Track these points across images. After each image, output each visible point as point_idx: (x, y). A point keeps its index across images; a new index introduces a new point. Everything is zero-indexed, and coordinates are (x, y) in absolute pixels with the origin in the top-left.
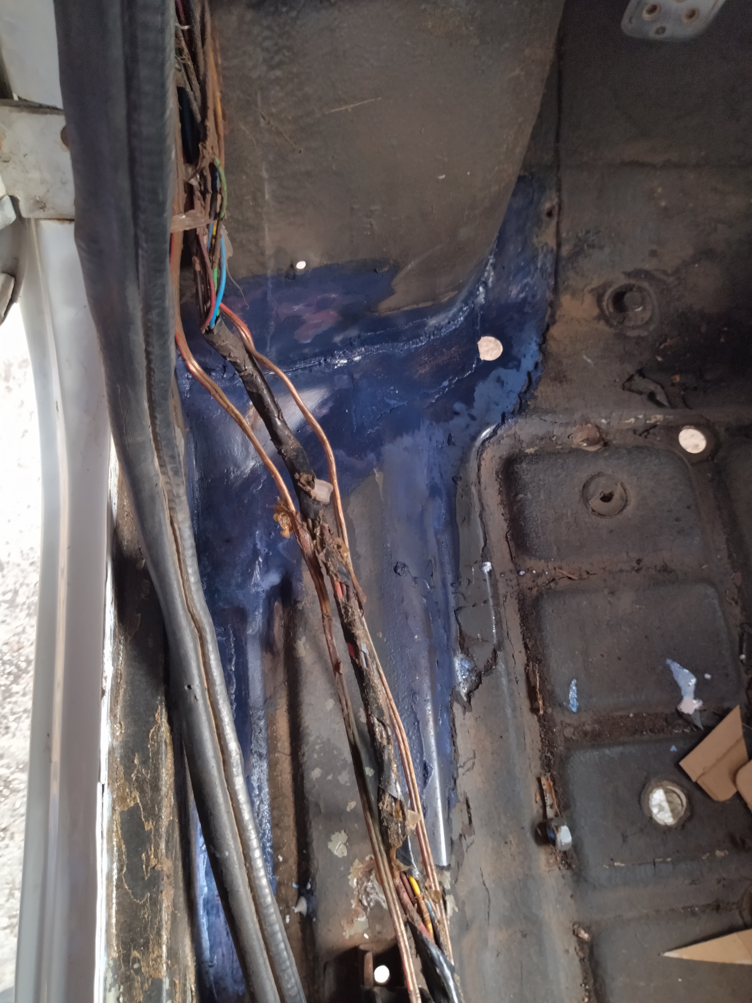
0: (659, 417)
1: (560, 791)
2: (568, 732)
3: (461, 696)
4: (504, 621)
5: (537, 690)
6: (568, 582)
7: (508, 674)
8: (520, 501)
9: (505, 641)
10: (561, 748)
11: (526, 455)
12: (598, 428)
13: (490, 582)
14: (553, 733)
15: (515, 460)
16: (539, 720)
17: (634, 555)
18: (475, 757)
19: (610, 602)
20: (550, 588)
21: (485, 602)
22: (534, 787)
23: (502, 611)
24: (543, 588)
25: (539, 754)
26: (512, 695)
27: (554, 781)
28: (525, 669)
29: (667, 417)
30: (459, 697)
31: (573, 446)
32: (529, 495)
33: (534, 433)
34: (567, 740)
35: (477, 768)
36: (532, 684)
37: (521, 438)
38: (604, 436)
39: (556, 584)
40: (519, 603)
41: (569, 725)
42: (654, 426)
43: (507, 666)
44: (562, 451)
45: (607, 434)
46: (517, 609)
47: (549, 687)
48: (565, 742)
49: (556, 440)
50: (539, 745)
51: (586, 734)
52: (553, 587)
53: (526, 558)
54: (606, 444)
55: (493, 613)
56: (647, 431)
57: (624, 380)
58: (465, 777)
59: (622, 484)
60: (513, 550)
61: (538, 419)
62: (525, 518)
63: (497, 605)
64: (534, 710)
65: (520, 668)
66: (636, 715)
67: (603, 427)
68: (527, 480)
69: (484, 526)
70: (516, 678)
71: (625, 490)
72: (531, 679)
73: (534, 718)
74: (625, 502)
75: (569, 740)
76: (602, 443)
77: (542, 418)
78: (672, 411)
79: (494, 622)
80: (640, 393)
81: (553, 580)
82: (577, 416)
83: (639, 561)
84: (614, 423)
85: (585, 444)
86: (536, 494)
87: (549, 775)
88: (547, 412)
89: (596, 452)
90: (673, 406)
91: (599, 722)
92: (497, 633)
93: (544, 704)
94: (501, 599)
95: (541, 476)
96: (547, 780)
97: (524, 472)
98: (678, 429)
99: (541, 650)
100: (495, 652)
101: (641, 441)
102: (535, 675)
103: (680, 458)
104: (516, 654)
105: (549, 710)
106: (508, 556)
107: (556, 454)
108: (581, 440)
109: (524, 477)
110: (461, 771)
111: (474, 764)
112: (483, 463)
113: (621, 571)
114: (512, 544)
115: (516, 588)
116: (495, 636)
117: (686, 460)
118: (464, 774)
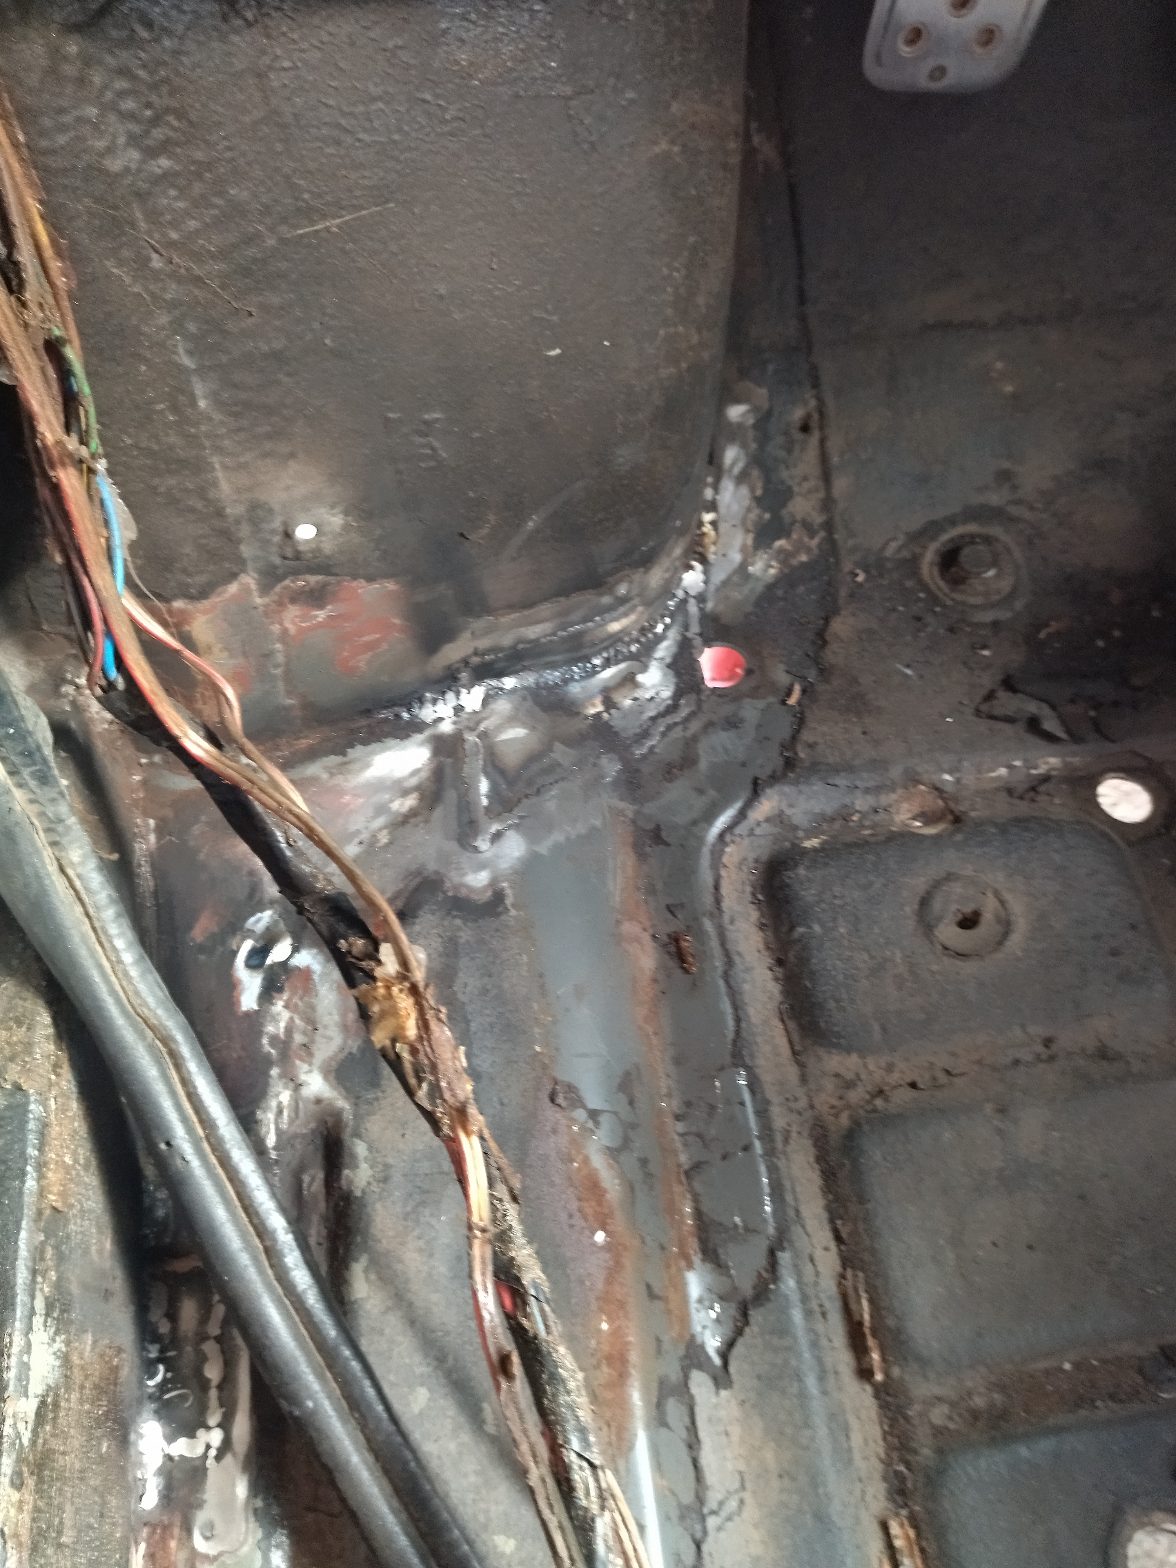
0: (1054, 761)
1: (931, 1549)
2: (938, 1415)
3: (706, 1354)
4: (787, 1184)
5: (867, 1331)
6: (910, 1094)
7: (805, 1299)
8: (799, 941)
9: (793, 1228)
10: (926, 1452)
11: (804, 852)
12: (938, 790)
13: (754, 1107)
14: (907, 1419)
15: (784, 862)
16: (877, 1395)
17: (1038, 1030)
18: (743, 1487)
19: (1000, 1132)
20: (875, 1111)
21: (747, 1148)
22: (875, 1546)
23: (781, 1164)
24: (861, 1112)
25: (880, 1466)
26: (814, 1344)
27: (916, 1527)
28: (840, 1284)
29: (1069, 759)
30: (703, 1359)
31: (893, 829)
32: (817, 928)
33: (817, 811)
34: (938, 1432)
35: (751, 1512)
36: (856, 1317)
37: (795, 821)
38: (952, 805)
39: (887, 1100)
40: (815, 1145)
41: (939, 1399)
42: (1046, 779)
43: (800, 1282)
44: (871, 839)
45: (957, 801)
46: (812, 1159)
47: (890, 1322)
48: (935, 1436)
49: (860, 820)
50: (880, 1449)
51: (976, 1415)
52: (879, 1108)
53: (821, 1052)
54: (957, 820)
55: (763, 1169)
56: (1033, 789)
57: (978, 699)
58: (722, 1535)
59: (997, 894)
60: (796, 1038)
61: (820, 784)
62: (812, 973)
63: (770, 1153)
64: (864, 1373)
65: (828, 1285)
66: (1077, 1365)
67: (948, 788)
68: (809, 899)
69: (734, 994)
70: (821, 1306)
71: (1002, 902)
72: (853, 1306)
73: (864, 1390)
74: (1006, 926)
75: (941, 1433)
76: (950, 817)
77: (831, 781)
78: (1075, 748)
79: (767, 1190)
80: (1010, 720)
81: (881, 1092)
82: (896, 772)
83: (1048, 1042)
84: (969, 779)
85: (918, 824)
86: (831, 924)
87: (904, 1512)
88: (836, 770)
89: (938, 837)
90: (1076, 738)
91: (1001, 1387)
92: (775, 1212)
93: (884, 1359)
94: (779, 1138)
95: (837, 890)
96: (902, 1525)
97: (801, 883)
98: (1092, 781)
99: (867, 1242)
100: (772, 1253)
101: (1023, 808)
102: (859, 1297)
103: (1104, 835)
104: (819, 1253)
105: (896, 1372)
106: (786, 1051)
107: (862, 845)
108: (909, 815)
109: (803, 893)
110: (712, 1522)
111: (742, 1502)
112: (723, 873)
113: (1017, 1062)
114: (792, 1025)
115: (808, 1114)
116: (771, 1220)
117: (1115, 837)
118: (719, 1529)
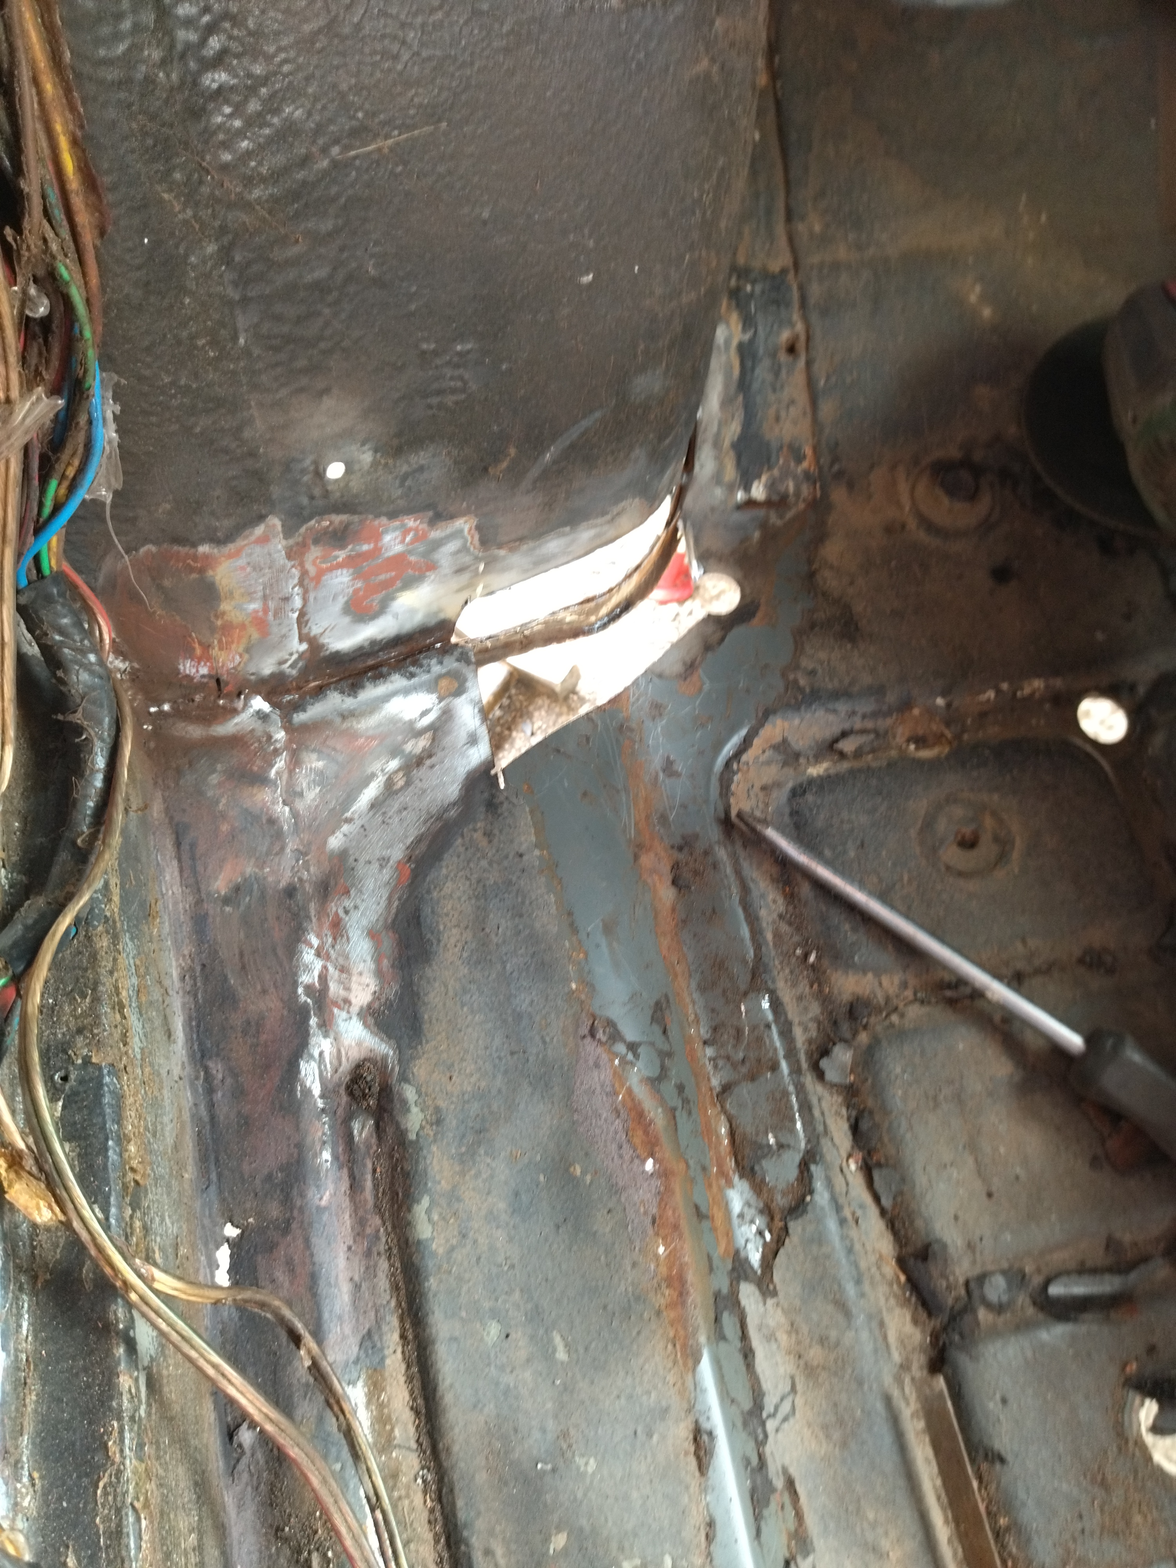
0: (1037, 684)
3: (750, 1265)
7: (838, 1208)
9: (822, 1142)
11: (811, 779)
12: (932, 714)
13: (778, 1027)
17: (1037, 944)
18: (793, 1389)
21: (774, 1068)
23: (807, 1081)
24: (879, 1028)
26: (850, 1250)
29: (1051, 683)
30: (747, 1270)
31: (894, 754)
33: (816, 736)
35: (803, 1412)
37: (798, 747)
42: (1030, 701)
43: (832, 1193)
45: (948, 724)
52: (896, 1023)
53: (839, 973)
55: (791, 1088)
58: (781, 1436)
59: (994, 813)
61: (821, 710)
63: (796, 1072)
65: (858, 1194)
67: (940, 712)
68: (819, 824)
69: (752, 920)
70: (853, 1214)
71: (1000, 822)
74: (1005, 845)
76: (944, 740)
77: (830, 707)
79: (796, 1107)
82: (891, 698)
84: (959, 703)
85: (913, 747)
88: (835, 696)
89: (935, 761)
92: (804, 1128)
97: (811, 810)
98: (1074, 701)
100: (805, 1166)
104: (845, 1162)
107: (865, 770)
108: (904, 739)
109: (813, 819)
110: (771, 1425)
111: (794, 1403)
113: (1018, 975)
116: (802, 1135)
118: (778, 1431)
